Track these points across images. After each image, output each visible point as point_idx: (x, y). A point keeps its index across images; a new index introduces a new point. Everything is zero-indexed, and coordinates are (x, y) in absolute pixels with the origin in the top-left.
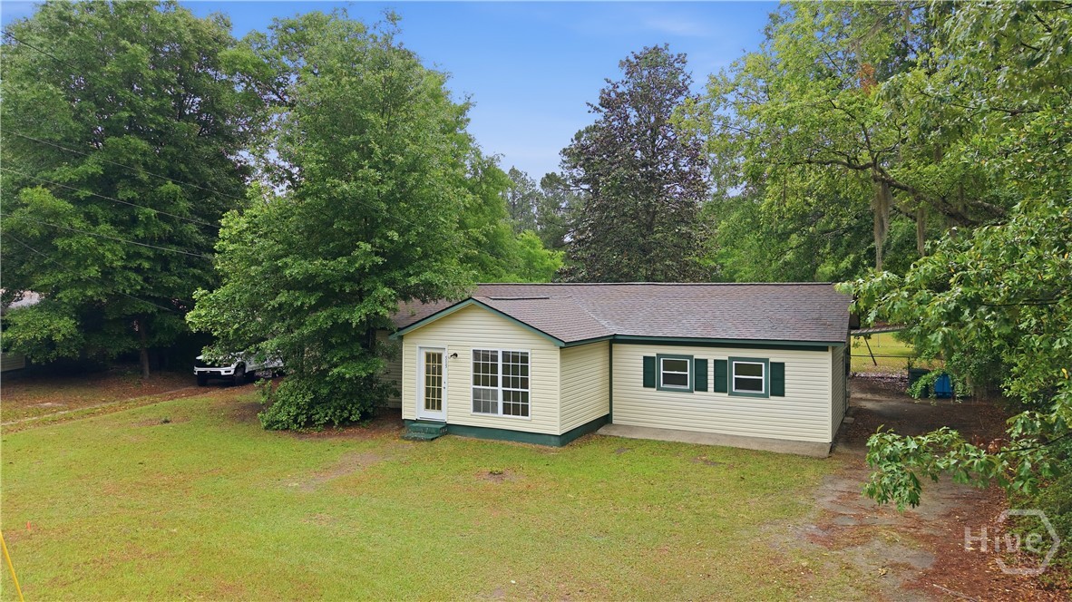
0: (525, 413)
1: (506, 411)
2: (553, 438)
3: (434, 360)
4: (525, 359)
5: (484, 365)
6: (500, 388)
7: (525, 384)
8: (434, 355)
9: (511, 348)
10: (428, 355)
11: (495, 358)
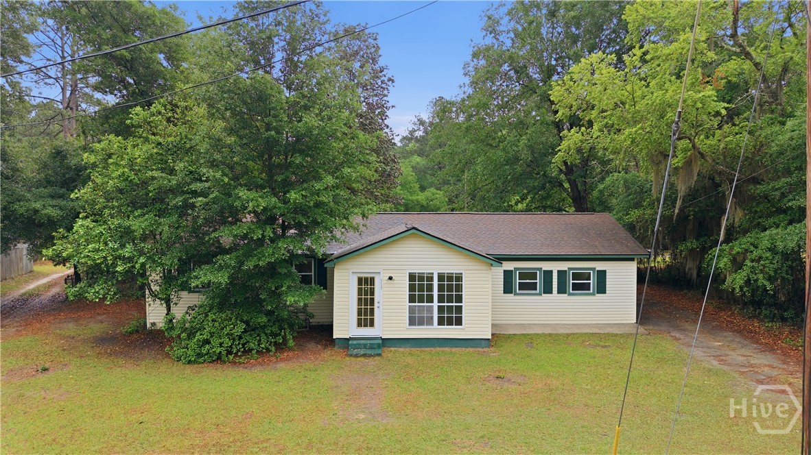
0: (459, 322)
1: (441, 322)
2: (483, 341)
3: (366, 283)
4: (459, 278)
5: (419, 286)
6: (436, 304)
7: (459, 299)
8: (366, 279)
9: (446, 270)
10: (360, 280)
11: (430, 279)
